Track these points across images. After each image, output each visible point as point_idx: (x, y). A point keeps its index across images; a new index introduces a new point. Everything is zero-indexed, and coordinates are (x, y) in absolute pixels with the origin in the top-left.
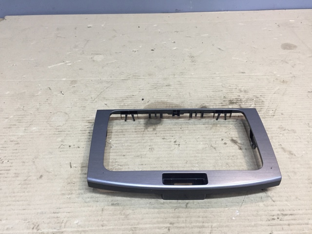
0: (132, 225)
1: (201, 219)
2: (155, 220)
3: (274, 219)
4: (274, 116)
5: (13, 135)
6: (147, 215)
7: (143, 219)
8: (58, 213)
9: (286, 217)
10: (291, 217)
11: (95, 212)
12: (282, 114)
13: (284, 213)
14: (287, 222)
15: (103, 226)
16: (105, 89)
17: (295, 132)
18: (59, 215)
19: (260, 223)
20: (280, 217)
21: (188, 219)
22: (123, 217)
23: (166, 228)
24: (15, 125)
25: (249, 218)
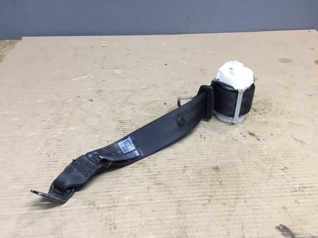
0: (177, 199)
1: (235, 193)
2: (196, 195)
3: (296, 191)
4: (282, 114)
5: (54, 134)
6: (188, 191)
7: (185, 194)
8: (109, 192)
9: (306, 189)
10: (310, 189)
11: (142, 190)
12: (289, 113)
13: (304, 186)
14: (308, 193)
15: (151, 200)
16: (129, 96)
17: (302, 126)
18: (111, 193)
19: (286, 194)
20: (302, 189)
21: (224, 193)
22: (168, 193)
23: (207, 200)
24: (53, 126)
25: (275, 191)
